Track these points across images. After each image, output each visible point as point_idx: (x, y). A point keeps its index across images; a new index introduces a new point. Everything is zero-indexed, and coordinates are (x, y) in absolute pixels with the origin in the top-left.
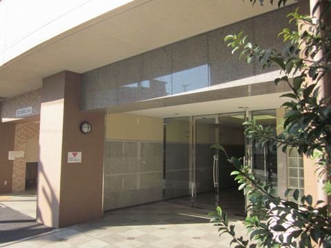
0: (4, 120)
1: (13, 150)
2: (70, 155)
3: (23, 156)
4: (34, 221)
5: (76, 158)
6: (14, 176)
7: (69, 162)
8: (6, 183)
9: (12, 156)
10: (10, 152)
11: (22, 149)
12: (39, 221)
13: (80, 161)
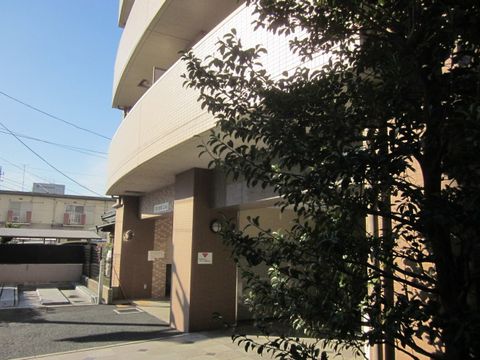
0: (144, 216)
1: (152, 249)
2: (200, 255)
3: (163, 256)
4: (168, 326)
5: (206, 259)
6: (154, 279)
7: (199, 263)
8: (145, 287)
9: (152, 256)
10: (149, 252)
11: (163, 248)
12: (172, 326)
13: (211, 263)
